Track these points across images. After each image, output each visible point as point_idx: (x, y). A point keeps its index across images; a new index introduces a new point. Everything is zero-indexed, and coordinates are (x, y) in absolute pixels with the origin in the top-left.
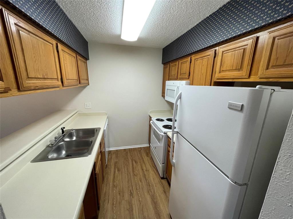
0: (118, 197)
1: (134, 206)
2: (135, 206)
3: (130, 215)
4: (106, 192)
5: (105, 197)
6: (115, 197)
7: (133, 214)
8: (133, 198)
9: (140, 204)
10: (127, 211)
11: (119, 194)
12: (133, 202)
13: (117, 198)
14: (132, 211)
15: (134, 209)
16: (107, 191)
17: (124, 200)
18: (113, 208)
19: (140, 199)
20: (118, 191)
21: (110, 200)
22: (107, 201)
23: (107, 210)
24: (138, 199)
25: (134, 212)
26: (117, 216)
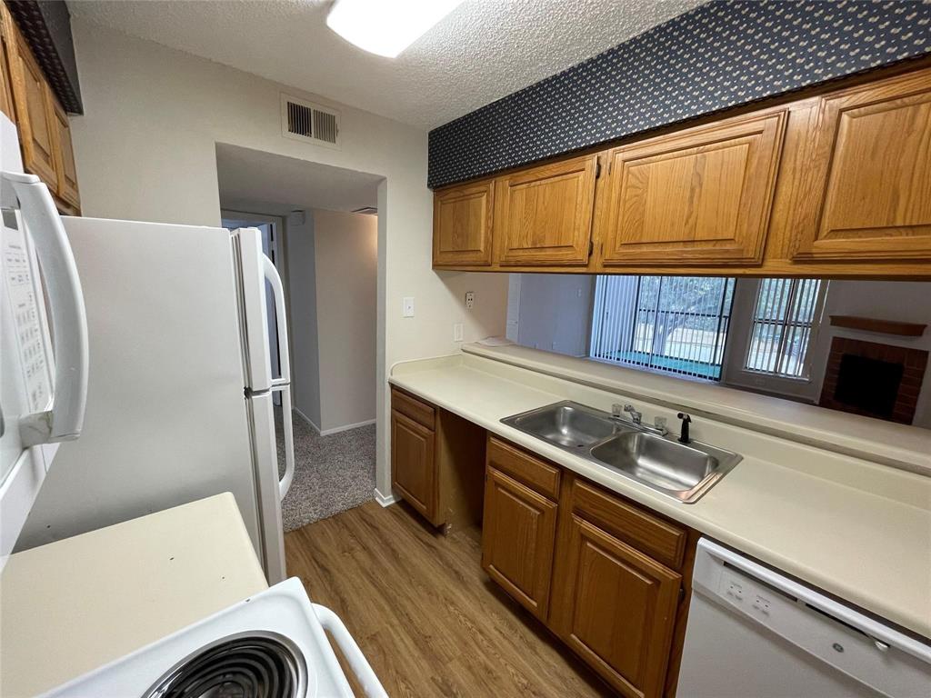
0: (482, 657)
1: (416, 655)
2: (412, 656)
3: (416, 628)
4: (537, 653)
5: (521, 637)
6: (493, 652)
7: (409, 632)
8: (432, 678)
9: (400, 671)
10: (429, 634)
11: (489, 671)
12: (424, 664)
13: (483, 652)
14: (413, 638)
15: (411, 649)
16: (535, 658)
17: (459, 659)
18: (473, 622)
19: (407, 687)
20: (499, 678)
21: (499, 636)
22: (506, 630)
23: (483, 610)
24: (413, 683)
25: (409, 642)
26: (449, 612)
